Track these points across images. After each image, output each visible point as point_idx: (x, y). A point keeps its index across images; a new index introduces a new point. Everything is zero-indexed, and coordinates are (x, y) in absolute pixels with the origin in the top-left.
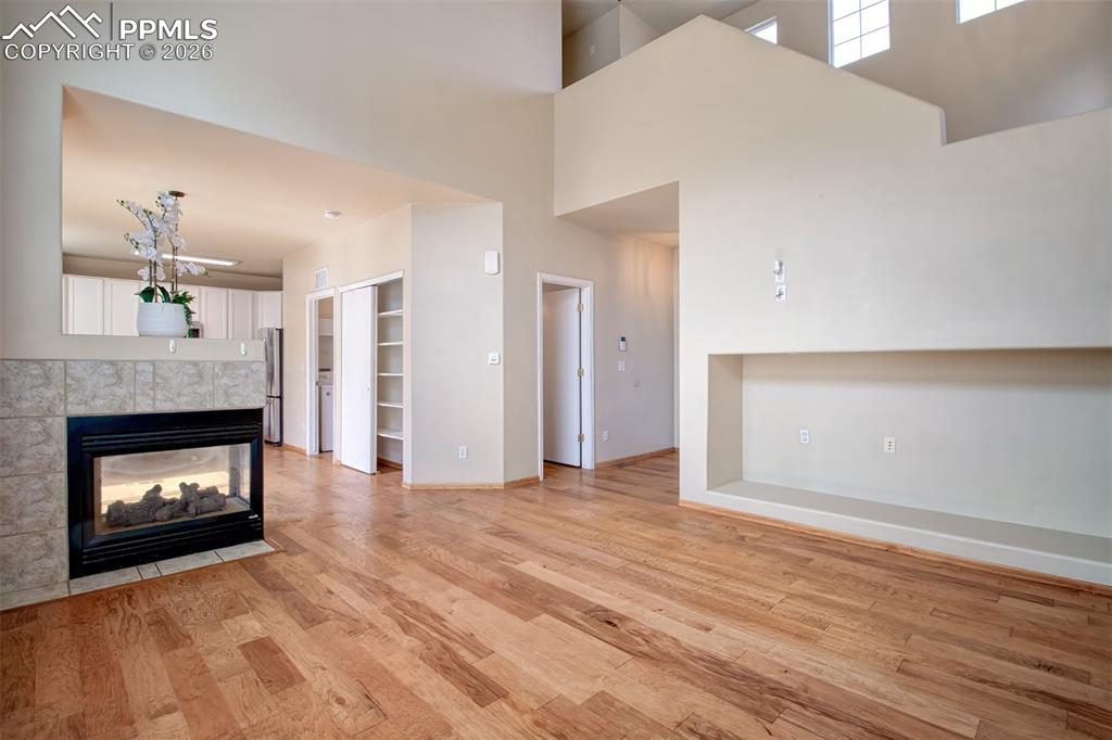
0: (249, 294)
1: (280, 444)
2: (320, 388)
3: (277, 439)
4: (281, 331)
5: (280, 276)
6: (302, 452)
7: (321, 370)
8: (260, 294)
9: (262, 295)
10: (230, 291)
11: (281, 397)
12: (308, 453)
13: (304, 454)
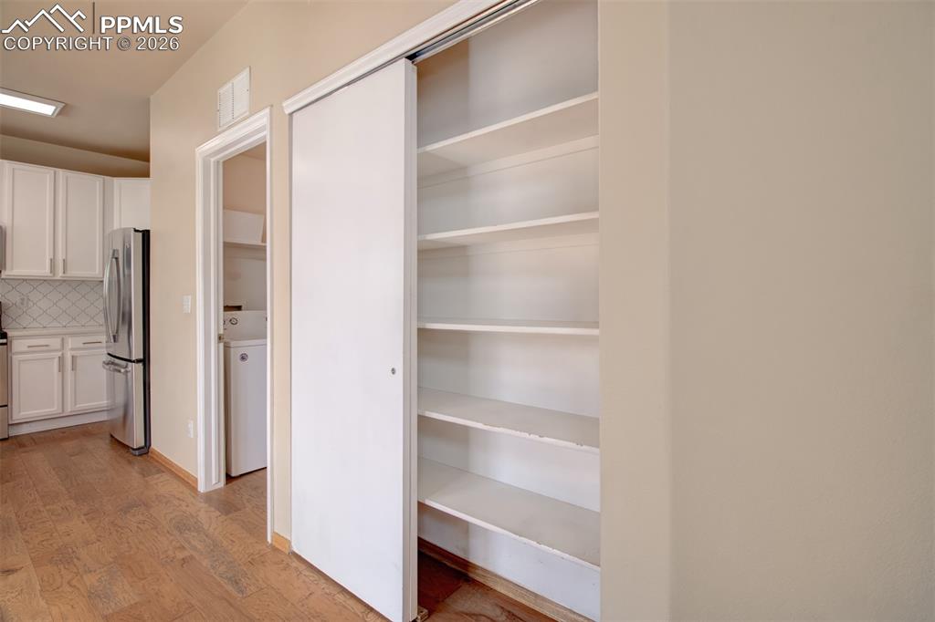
0: (96, 181)
1: (146, 449)
2: (227, 348)
3: (138, 440)
4: (146, 235)
5: (144, 156)
6: (188, 483)
7: (227, 308)
8: (117, 181)
9: (119, 183)
10: (61, 172)
11: (145, 361)
12: (202, 488)
13: (194, 489)
